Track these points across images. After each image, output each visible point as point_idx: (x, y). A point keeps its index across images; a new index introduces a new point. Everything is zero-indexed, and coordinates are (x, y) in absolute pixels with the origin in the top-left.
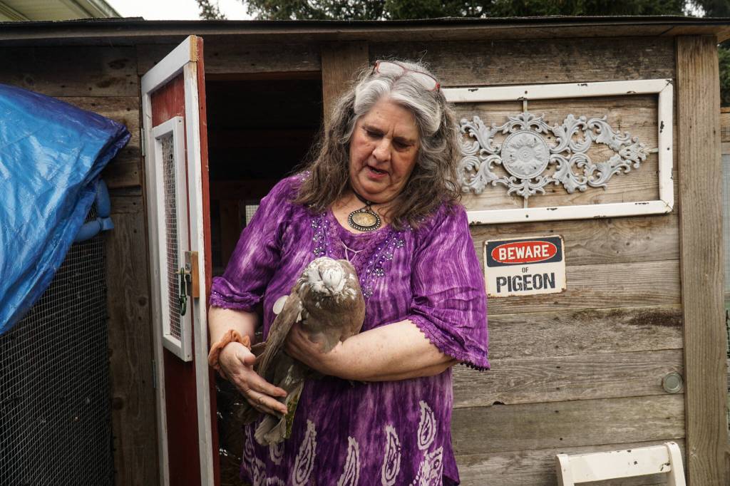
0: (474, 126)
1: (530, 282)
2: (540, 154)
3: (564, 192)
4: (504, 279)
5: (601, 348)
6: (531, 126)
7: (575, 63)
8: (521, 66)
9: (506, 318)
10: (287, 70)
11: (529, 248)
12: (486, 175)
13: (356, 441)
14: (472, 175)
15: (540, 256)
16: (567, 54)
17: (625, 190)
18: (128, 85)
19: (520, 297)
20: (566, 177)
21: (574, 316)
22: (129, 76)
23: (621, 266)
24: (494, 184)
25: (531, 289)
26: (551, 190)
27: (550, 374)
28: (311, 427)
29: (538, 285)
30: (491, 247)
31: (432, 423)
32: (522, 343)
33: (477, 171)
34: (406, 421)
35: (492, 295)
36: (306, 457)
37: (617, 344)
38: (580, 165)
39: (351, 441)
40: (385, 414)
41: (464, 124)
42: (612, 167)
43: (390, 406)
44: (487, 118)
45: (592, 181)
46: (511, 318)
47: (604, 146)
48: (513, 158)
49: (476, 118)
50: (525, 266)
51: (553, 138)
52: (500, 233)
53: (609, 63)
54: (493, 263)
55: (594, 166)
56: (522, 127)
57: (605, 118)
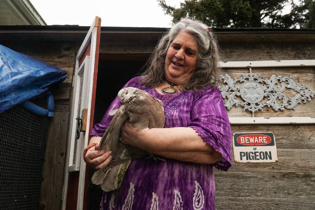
0: (226, 78)
1: (258, 156)
2: (259, 92)
3: (273, 111)
4: (244, 153)
5: (300, 195)
6: (254, 79)
7: (274, 53)
8: (247, 53)
9: (246, 174)
10: (140, 53)
11: (256, 138)
12: (233, 101)
13: (157, 195)
14: (226, 100)
15: (262, 142)
16: (269, 49)
17: (305, 111)
18: (70, 57)
19: (253, 163)
20: (273, 104)
21: (284, 176)
22: (71, 54)
23: (307, 150)
24: (237, 105)
25: (259, 159)
26: (266, 110)
27: (272, 208)
28: (132, 186)
29: (262, 157)
31: (202, 197)
32: (255, 189)
33: (227, 99)
34: (186, 189)
35: (238, 161)
36: (128, 205)
37: (309, 193)
38: (280, 98)
39: (154, 196)
40: (174, 182)
41: (221, 77)
42: (297, 100)
43: (177, 178)
44: (232, 75)
45: (287, 106)
46: (249, 174)
47: (292, 90)
48: (246, 93)
49: (227, 75)
50: (255, 147)
51: (265, 85)
52: (241, 130)
53: (290, 53)
54: (238, 144)
55: (287, 99)
56: (249, 80)
57: (291, 77)
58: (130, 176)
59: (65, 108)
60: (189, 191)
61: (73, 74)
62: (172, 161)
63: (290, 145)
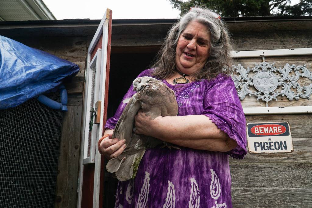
0: (238, 68)
1: (273, 146)
2: (273, 81)
3: (287, 100)
4: (258, 143)
6: (267, 68)
7: (287, 41)
8: (260, 42)
9: (261, 164)
10: (151, 45)
11: (271, 128)
12: (246, 91)
13: (173, 184)
14: (239, 91)
15: (277, 132)
16: (282, 37)
18: (82, 51)
19: (268, 153)
20: (287, 92)
21: (300, 165)
22: (82, 48)
24: (250, 95)
25: (274, 149)
26: (280, 99)
27: (288, 198)
28: (147, 175)
29: (277, 147)
30: (250, 126)
31: (218, 185)
32: (271, 179)
33: (241, 89)
34: (202, 177)
35: (252, 152)
36: (144, 194)
38: (294, 87)
39: (170, 184)
40: (190, 170)
41: (234, 67)
42: (311, 88)
43: (192, 166)
44: (245, 65)
45: (302, 95)
46: (264, 165)
47: (306, 78)
48: (259, 83)
49: (239, 65)
50: (269, 137)
51: (279, 75)
52: (255, 120)
53: (304, 41)
54: (251, 135)
55: (302, 88)
56: (262, 69)
57: (305, 65)
58: (145, 165)
59: (79, 101)
60: (205, 179)
61: (86, 68)
62: (187, 150)
63: (305, 134)
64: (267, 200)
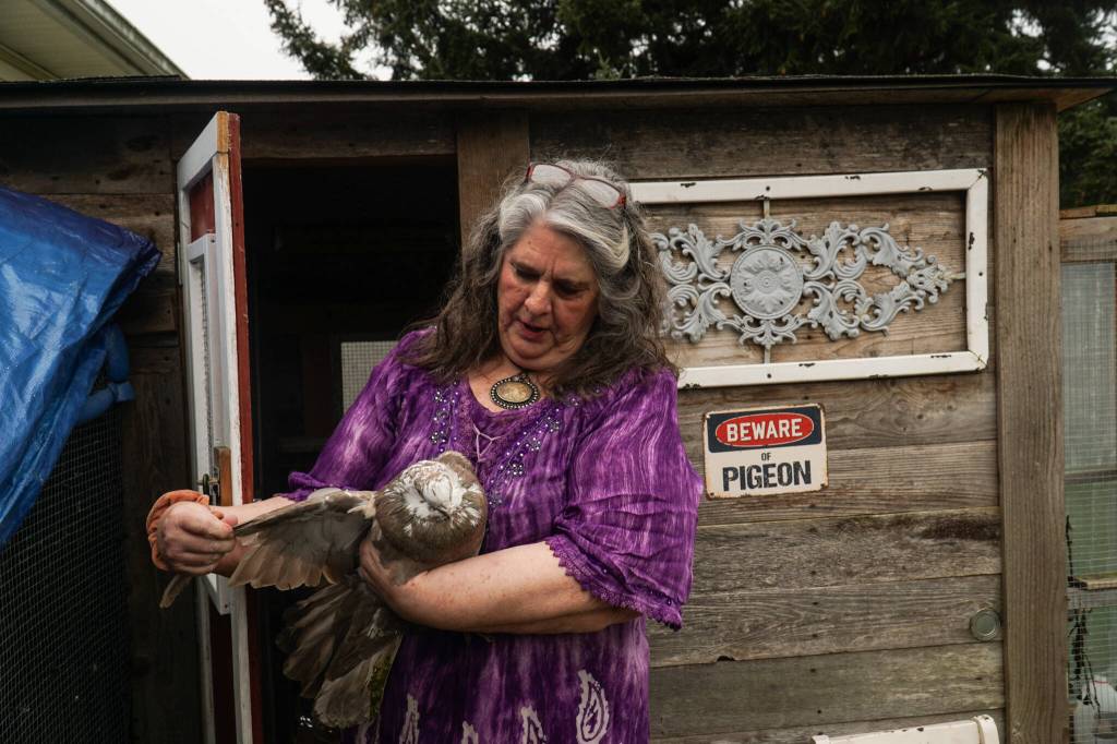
0: (690, 240)
1: (773, 475)
2: (788, 282)
3: (824, 340)
4: (734, 470)
5: (879, 574)
6: (775, 239)
7: (842, 145)
8: (760, 148)
9: (738, 529)
10: (404, 153)
11: (771, 423)
12: (708, 314)
13: (475, 730)
14: (687, 314)
15: (788, 435)
16: (829, 130)
17: (916, 336)
19: (759, 497)
20: (827, 316)
21: (840, 526)
22: (158, 161)
23: (910, 450)
24: (720, 327)
25: (775, 485)
26: (805, 336)
27: (803, 614)
28: (412, 705)
29: (785, 480)
30: (715, 422)
31: (601, 705)
32: (760, 567)
33: (693, 308)
34: (555, 700)
35: (716, 495)
37: (904, 568)
38: (849, 298)
39: (468, 730)
40: (519, 688)
41: (675, 236)
42: (897, 301)
43: (527, 675)
44: (709, 226)
45: (867, 322)
46: (745, 529)
47: (884, 270)
48: (748, 288)
49: (693, 227)
50: (766, 451)
51: (808, 258)
52: (729, 401)
53: (892, 144)
54: (718, 446)
55: (870, 299)
56: (761, 241)
57: (886, 227)
59: (167, 359)
60: (563, 703)
63: (864, 437)
64: (747, 624)
